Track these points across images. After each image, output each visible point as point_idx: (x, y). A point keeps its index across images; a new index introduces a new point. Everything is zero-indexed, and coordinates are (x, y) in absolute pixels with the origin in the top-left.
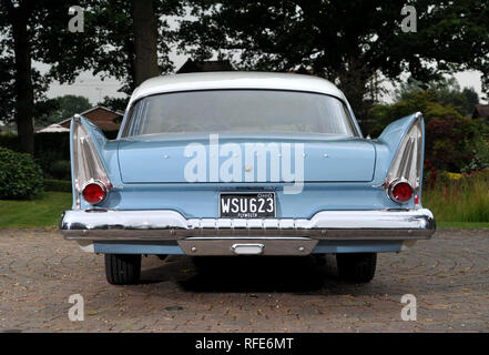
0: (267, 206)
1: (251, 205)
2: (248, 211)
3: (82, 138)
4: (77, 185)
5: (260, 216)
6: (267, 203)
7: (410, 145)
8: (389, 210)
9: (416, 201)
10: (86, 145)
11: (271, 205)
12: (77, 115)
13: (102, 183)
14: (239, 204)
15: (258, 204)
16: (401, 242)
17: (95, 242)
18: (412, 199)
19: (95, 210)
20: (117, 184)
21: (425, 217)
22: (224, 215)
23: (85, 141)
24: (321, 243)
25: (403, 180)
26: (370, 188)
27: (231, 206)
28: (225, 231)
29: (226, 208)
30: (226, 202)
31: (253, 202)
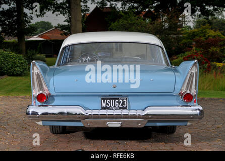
0: (123, 104)
1: (116, 103)
2: (115, 106)
3: (36, 72)
4: (34, 93)
5: (120, 108)
6: (124, 102)
7: (192, 75)
8: (182, 106)
9: (195, 102)
10: (38, 75)
11: (125, 103)
12: (33, 61)
13: (46, 93)
14: (110, 102)
15: (119, 103)
16: (187, 121)
17: (42, 120)
18: (193, 101)
19: (43, 106)
20: (53, 93)
21: (199, 109)
22: (103, 108)
23: (37, 73)
24: (149, 121)
25: (188, 92)
26: (173, 95)
27: (107, 104)
28: (103, 116)
29: (104, 105)
30: (104, 102)
31: (117, 102)
